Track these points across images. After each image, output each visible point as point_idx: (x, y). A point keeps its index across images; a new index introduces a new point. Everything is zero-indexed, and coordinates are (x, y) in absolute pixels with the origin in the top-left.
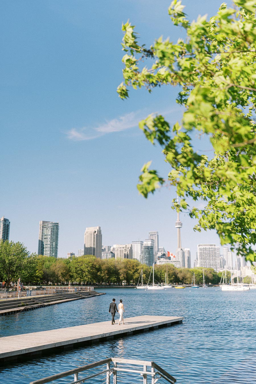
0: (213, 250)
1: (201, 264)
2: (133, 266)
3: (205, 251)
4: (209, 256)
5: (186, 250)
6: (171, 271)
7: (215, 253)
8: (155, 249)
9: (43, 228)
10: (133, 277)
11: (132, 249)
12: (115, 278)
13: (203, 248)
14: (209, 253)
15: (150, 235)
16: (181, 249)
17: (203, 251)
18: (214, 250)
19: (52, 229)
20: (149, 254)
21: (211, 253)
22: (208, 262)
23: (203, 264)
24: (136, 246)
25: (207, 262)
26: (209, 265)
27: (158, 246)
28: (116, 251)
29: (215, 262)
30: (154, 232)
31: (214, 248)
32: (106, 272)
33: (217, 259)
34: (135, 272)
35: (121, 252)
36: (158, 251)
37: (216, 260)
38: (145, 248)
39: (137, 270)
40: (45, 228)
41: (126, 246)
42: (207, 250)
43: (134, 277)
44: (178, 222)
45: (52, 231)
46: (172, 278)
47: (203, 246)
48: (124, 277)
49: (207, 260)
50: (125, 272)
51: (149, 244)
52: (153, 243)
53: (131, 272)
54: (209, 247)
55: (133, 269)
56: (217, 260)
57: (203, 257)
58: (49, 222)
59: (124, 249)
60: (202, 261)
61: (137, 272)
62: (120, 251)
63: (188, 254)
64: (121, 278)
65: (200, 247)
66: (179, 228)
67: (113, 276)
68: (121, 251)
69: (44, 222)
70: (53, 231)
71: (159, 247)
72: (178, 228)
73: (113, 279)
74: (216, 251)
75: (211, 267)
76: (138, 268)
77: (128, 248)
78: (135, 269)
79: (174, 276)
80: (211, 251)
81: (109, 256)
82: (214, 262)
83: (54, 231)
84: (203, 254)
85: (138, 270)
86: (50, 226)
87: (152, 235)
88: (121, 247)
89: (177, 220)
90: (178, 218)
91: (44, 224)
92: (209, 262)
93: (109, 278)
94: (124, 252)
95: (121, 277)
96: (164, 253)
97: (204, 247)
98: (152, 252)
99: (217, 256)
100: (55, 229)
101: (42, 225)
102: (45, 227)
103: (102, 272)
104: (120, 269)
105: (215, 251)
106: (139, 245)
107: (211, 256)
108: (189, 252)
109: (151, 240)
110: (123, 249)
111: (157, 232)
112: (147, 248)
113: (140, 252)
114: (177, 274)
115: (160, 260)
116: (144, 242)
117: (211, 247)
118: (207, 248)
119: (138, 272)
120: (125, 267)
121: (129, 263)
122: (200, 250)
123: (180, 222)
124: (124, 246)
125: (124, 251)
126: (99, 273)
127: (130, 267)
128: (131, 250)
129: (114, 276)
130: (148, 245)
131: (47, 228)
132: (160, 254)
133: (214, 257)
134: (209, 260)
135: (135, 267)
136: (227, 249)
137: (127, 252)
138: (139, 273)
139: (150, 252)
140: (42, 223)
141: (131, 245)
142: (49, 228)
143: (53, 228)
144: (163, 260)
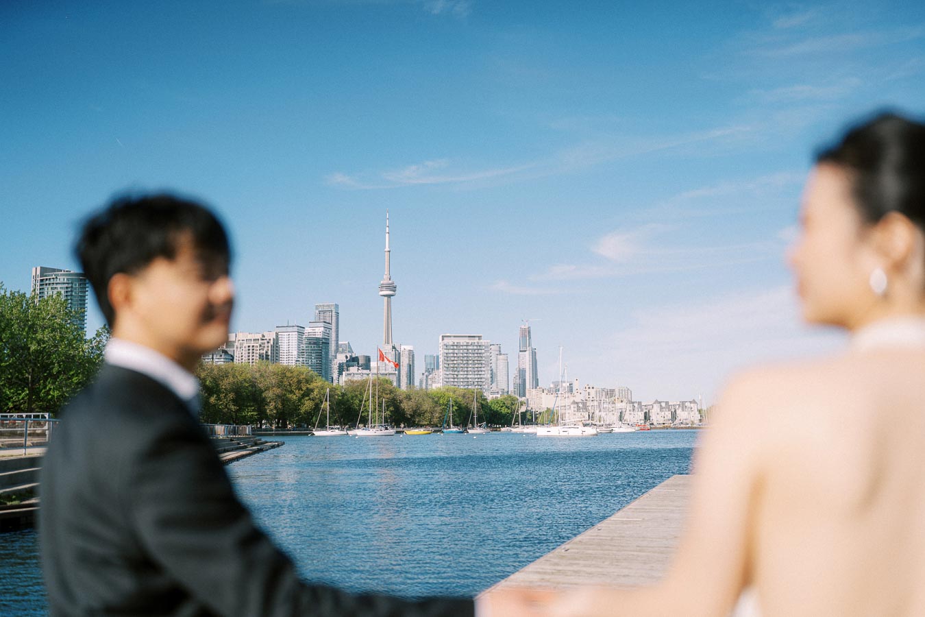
0: (475, 347)
1: (447, 380)
2: (299, 382)
3: (456, 351)
4: (465, 362)
5: (405, 348)
6: (385, 396)
7: (479, 355)
8: (333, 347)
9: (41, 285)
10: (299, 409)
11: (277, 344)
12: (254, 411)
13: (451, 343)
14: (465, 355)
15: (317, 312)
16: (394, 347)
17: (451, 351)
18: (479, 348)
19: (69, 290)
20: (319, 356)
21: (470, 355)
22: (462, 376)
23: (452, 380)
24: (285, 336)
25: (459, 376)
26: (465, 384)
27: (337, 340)
28: (237, 348)
29: (479, 376)
30: (328, 306)
31: (478, 343)
32: (231, 396)
33: (482, 369)
34: (304, 396)
35: (251, 351)
36: (337, 351)
37: (480, 373)
38: (310, 343)
39: (308, 393)
40: (50, 287)
41: (263, 336)
42: (461, 347)
43: (303, 410)
44: (385, 282)
45: (69, 294)
46: (388, 412)
47: (452, 338)
48: (276, 408)
49: (461, 373)
50: (278, 396)
51: (319, 331)
52: (327, 332)
53: (294, 397)
54: (467, 340)
55: (300, 389)
56: (483, 373)
57: (452, 366)
58: (61, 271)
59: (258, 345)
60: (448, 373)
61: (308, 395)
62: (247, 348)
63: (409, 358)
64: (268, 411)
65: (447, 341)
66: (389, 296)
67: (247, 406)
68: (251, 348)
69: (44, 271)
70: (71, 295)
71: (339, 343)
72: (386, 298)
73: (250, 413)
74: (483, 351)
75: (470, 387)
76: (310, 387)
77: (268, 342)
78: (304, 389)
79: (391, 408)
80: (470, 351)
81: (217, 360)
82: (476, 376)
83: (73, 294)
84: (452, 359)
85: (312, 390)
86: (62, 281)
87: (324, 312)
88: (251, 340)
89: (385, 277)
90: (386, 273)
91: (46, 276)
92: (465, 376)
93: (237, 411)
94: (258, 352)
95: (270, 409)
96: (351, 356)
97: (456, 341)
98: (327, 353)
99: (484, 362)
100: (76, 288)
101: (39, 279)
102: (47, 282)
103: (222, 395)
104: (265, 390)
105: (480, 351)
106: (294, 336)
107: (470, 362)
108: (411, 355)
109: (322, 324)
110: (255, 345)
111: (337, 306)
112: (314, 343)
113: (295, 353)
114: (401, 402)
115: (347, 370)
116: (306, 329)
117: (470, 341)
118: (461, 344)
119: (311, 396)
120: (280, 384)
121: (288, 374)
122: (445, 347)
123: (390, 282)
124: (259, 336)
125: (258, 349)
126: (212, 400)
127: (290, 385)
128: (276, 346)
129: (251, 406)
130: (317, 336)
131: (55, 286)
132: (341, 358)
133: (476, 366)
134: (466, 373)
135: (301, 384)
136: (498, 349)
137: (267, 352)
138: (313, 400)
139: (321, 353)
140: (38, 273)
141: (277, 334)
142: (59, 286)
143: (72, 287)
144: (356, 372)
